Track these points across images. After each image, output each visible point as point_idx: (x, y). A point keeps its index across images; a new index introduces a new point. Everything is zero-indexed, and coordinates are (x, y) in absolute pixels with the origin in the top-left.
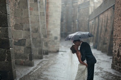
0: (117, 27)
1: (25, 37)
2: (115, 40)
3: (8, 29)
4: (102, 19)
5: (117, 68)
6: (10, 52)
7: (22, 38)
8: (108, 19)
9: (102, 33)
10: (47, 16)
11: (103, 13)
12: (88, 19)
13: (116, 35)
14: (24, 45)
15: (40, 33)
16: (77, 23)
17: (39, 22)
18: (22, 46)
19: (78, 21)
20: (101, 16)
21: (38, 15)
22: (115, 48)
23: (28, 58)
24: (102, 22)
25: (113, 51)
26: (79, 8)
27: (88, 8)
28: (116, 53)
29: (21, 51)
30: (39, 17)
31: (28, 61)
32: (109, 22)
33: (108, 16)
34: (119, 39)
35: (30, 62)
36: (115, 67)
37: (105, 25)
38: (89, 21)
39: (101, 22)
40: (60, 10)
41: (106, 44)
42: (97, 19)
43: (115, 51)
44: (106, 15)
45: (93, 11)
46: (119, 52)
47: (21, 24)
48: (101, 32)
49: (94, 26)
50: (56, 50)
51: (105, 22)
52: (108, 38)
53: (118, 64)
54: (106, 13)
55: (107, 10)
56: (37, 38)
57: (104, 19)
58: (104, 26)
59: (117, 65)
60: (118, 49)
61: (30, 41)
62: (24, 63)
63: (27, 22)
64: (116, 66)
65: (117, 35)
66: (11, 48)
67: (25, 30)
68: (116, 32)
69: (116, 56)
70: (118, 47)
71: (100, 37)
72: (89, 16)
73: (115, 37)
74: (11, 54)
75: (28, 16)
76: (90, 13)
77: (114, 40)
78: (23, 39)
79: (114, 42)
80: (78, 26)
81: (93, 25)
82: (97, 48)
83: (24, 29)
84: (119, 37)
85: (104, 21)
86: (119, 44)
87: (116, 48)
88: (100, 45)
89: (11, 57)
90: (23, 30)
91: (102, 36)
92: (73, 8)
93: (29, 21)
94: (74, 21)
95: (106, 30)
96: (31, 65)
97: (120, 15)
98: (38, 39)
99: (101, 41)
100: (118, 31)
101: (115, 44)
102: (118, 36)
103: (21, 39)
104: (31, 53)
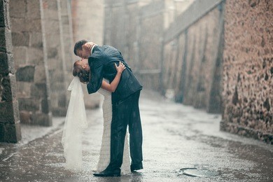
0: (232, 39)
1: (34, 62)
2: (228, 69)
3: (4, 31)
4: (195, 36)
5: (234, 127)
6: (9, 81)
7: (27, 64)
8: (207, 35)
9: (196, 68)
10: (74, 26)
11: (196, 22)
12: (161, 39)
13: (229, 59)
14: (30, 79)
15: (62, 60)
16: (136, 49)
17: (59, 34)
18: (26, 81)
19: (140, 45)
20: (192, 30)
21: (57, 20)
22: (228, 86)
23: (40, 109)
24: (195, 41)
25: (224, 94)
26: (140, 14)
27: (161, 14)
28: (231, 97)
29: (24, 93)
30: (58, 24)
31: (39, 115)
32: (210, 40)
33: (207, 29)
34: (237, 65)
35: (42, 117)
36: (228, 126)
37: (202, 48)
38: (164, 43)
39: (192, 44)
40: (100, 13)
41: (203, 90)
42: (182, 38)
43: (229, 93)
44: (204, 27)
45: (172, 20)
46: (236, 94)
47: (23, 32)
48: (192, 65)
49: (175, 53)
50: (93, 105)
51: (200, 42)
52: (208, 75)
53: (235, 120)
54: (204, 23)
55: (207, 14)
56: (54, 70)
57: (198, 35)
58: (200, 52)
59: (232, 122)
60: (234, 87)
61: (44, 71)
62: (31, 119)
63: (38, 28)
64: (230, 124)
65: (231, 57)
66: (10, 74)
67: (33, 46)
68: (230, 51)
69: (230, 103)
70: (235, 82)
71: (191, 78)
72: (164, 34)
73: (228, 63)
74: (12, 87)
75: (40, 16)
76: (166, 25)
77: (225, 68)
78: (28, 67)
79: (225, 73)
80: (140, 56)
81: (173, 50)
82: (185, 100)
83: (30, 45)
84: (236, 62)
85: (198, 40)
86: (237, 75)
87: (230, 85)
88: (190, 94)
89: (12, 92)
90: (27, 46)
91: (193, 74)
92: (126, 17)
93: (40, 28)
94: (129, 45)
95: (204, 60)
96: (46, 123)
97: (238, 13)
98: (58, 73)
99: (192, 85)
100: (235, 47)
101: (229, 78)
102: (233, 60)
103: (24, 66)
104: (47, 96)
